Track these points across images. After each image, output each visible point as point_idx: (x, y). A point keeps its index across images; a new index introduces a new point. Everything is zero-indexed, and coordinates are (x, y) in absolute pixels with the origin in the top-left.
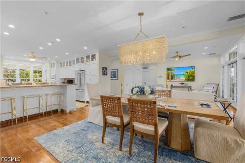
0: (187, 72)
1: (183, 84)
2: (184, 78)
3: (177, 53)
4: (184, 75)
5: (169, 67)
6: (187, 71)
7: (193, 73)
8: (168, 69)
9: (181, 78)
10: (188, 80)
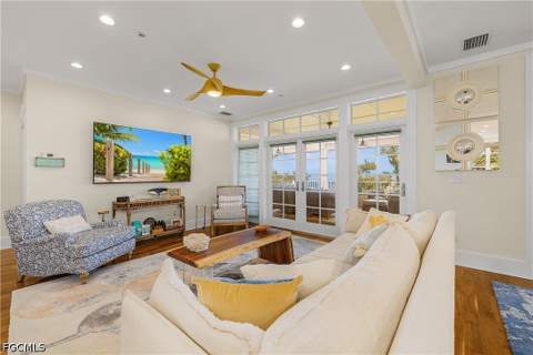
0: (172, 152)
1: (159, 191)
2: (164, 172)
3: (214, 68)
4: (162, 158)
5: (108, 120)
6: (172, 147)
7: (187, 155)
8: (101, 129)
9: (152, 171)
10: (174, 177)
